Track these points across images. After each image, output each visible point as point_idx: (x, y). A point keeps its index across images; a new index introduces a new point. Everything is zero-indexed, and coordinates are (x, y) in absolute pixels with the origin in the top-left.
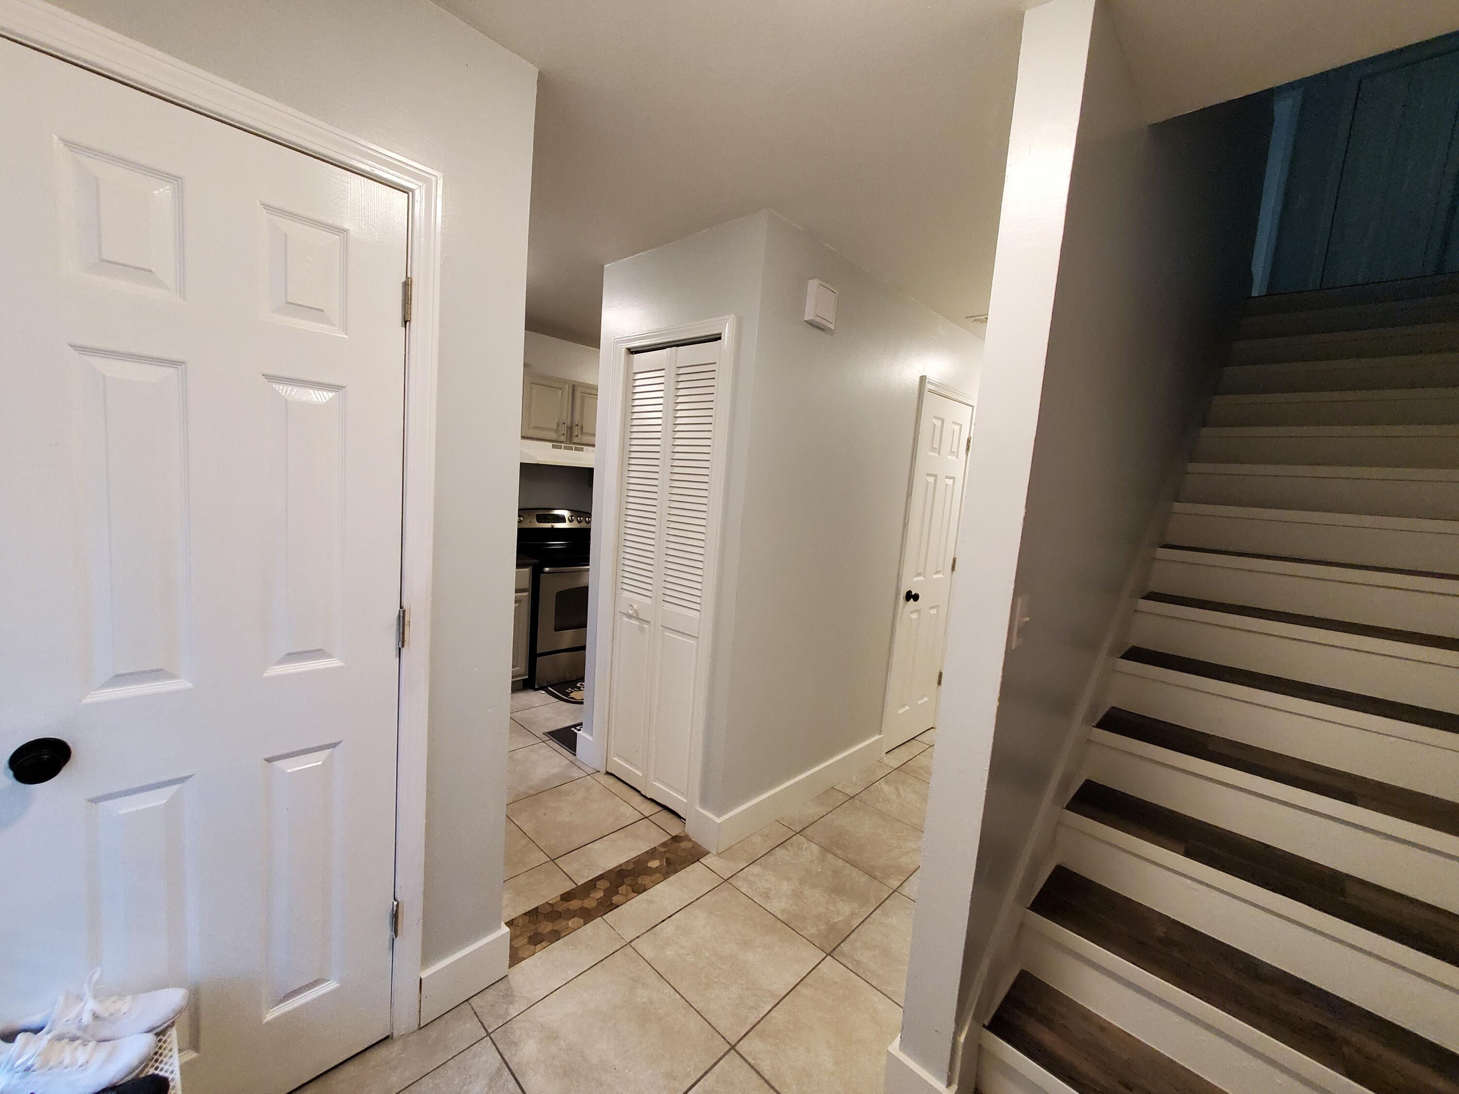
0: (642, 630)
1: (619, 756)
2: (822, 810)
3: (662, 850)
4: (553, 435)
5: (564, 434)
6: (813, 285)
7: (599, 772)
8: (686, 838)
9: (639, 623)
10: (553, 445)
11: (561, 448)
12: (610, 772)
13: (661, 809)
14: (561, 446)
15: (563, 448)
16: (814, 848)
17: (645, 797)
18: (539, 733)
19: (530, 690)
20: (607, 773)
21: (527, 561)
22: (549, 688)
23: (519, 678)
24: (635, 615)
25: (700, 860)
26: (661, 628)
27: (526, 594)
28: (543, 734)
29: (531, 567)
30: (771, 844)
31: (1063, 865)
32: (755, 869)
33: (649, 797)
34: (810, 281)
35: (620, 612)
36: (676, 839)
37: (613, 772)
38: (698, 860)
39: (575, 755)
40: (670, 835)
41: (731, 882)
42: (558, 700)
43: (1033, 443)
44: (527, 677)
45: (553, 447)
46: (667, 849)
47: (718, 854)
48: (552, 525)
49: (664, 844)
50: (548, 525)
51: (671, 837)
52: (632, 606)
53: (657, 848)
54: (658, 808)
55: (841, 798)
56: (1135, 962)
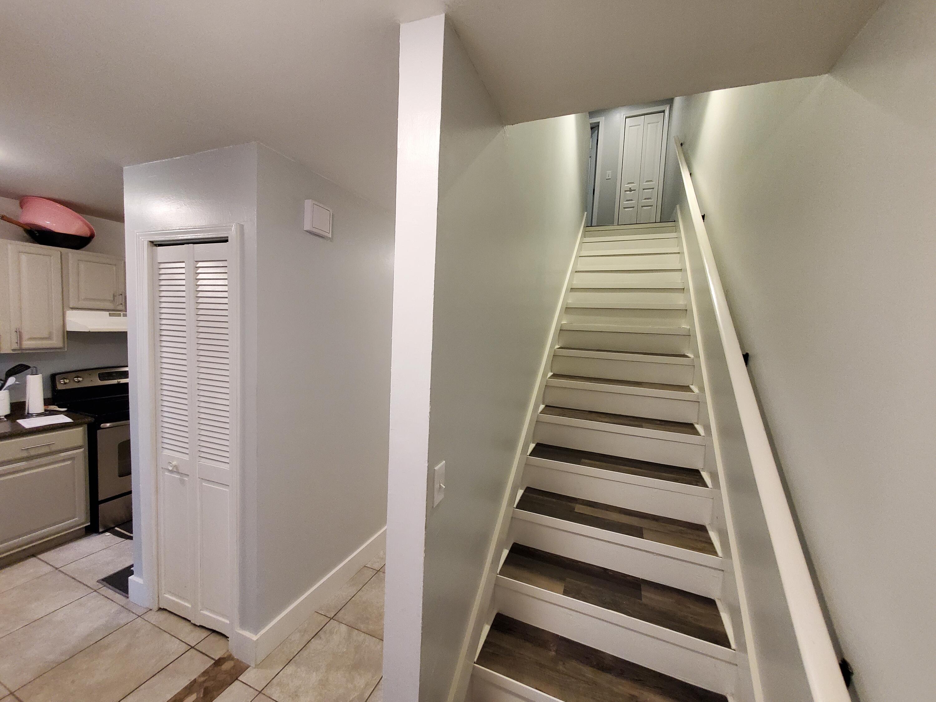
0: (182, 482)
1: (170, 592)
2: (353, 590)
3: (202, 679)
4: (110, 306)
5: (122, 304)
6: (308, 204)
7: (151, 610)
8: (230, 658)
9: (181, 476)
10: (110, 313)
11: (120, 316)
12: (162, 608)
13: (209, 633)
14: (120, 314)
15: (122, 315)
16: (344, 628)
17: (195, 625)
18: (92, 582)
19: (95, 534)
20: (160, 609)
21: (83, 421)
22: (117, 528)
23: (82, 526)
24: (175, 470)
25: (239, 678)
26: (199, 479)
27: (82, 450)
28: (98, 582)
29: (86, 426)
30: (307, 637)
31: (500, 612)
32: (290, 669)
33: (198, 624)
34: (306, 201)
35: (162, 468)
36: (218, 662)
37: (165, 608)
38: (237, 679)
39: (128, 598)
40: (213, 659)
41: (264, 693)
42: (124, 539)
43: (431, 356)
44: (89, 524)
45: (110, 315)
46: (207, 677)
47: (257, 666)
48: (118, 381)
49: (205, 673)
50: (115, 382)
51: (213, 662)
52: (171, 463)
53: (197, 679)
54: (205, 634)
55: (371, 573)
56: (538, 688)
